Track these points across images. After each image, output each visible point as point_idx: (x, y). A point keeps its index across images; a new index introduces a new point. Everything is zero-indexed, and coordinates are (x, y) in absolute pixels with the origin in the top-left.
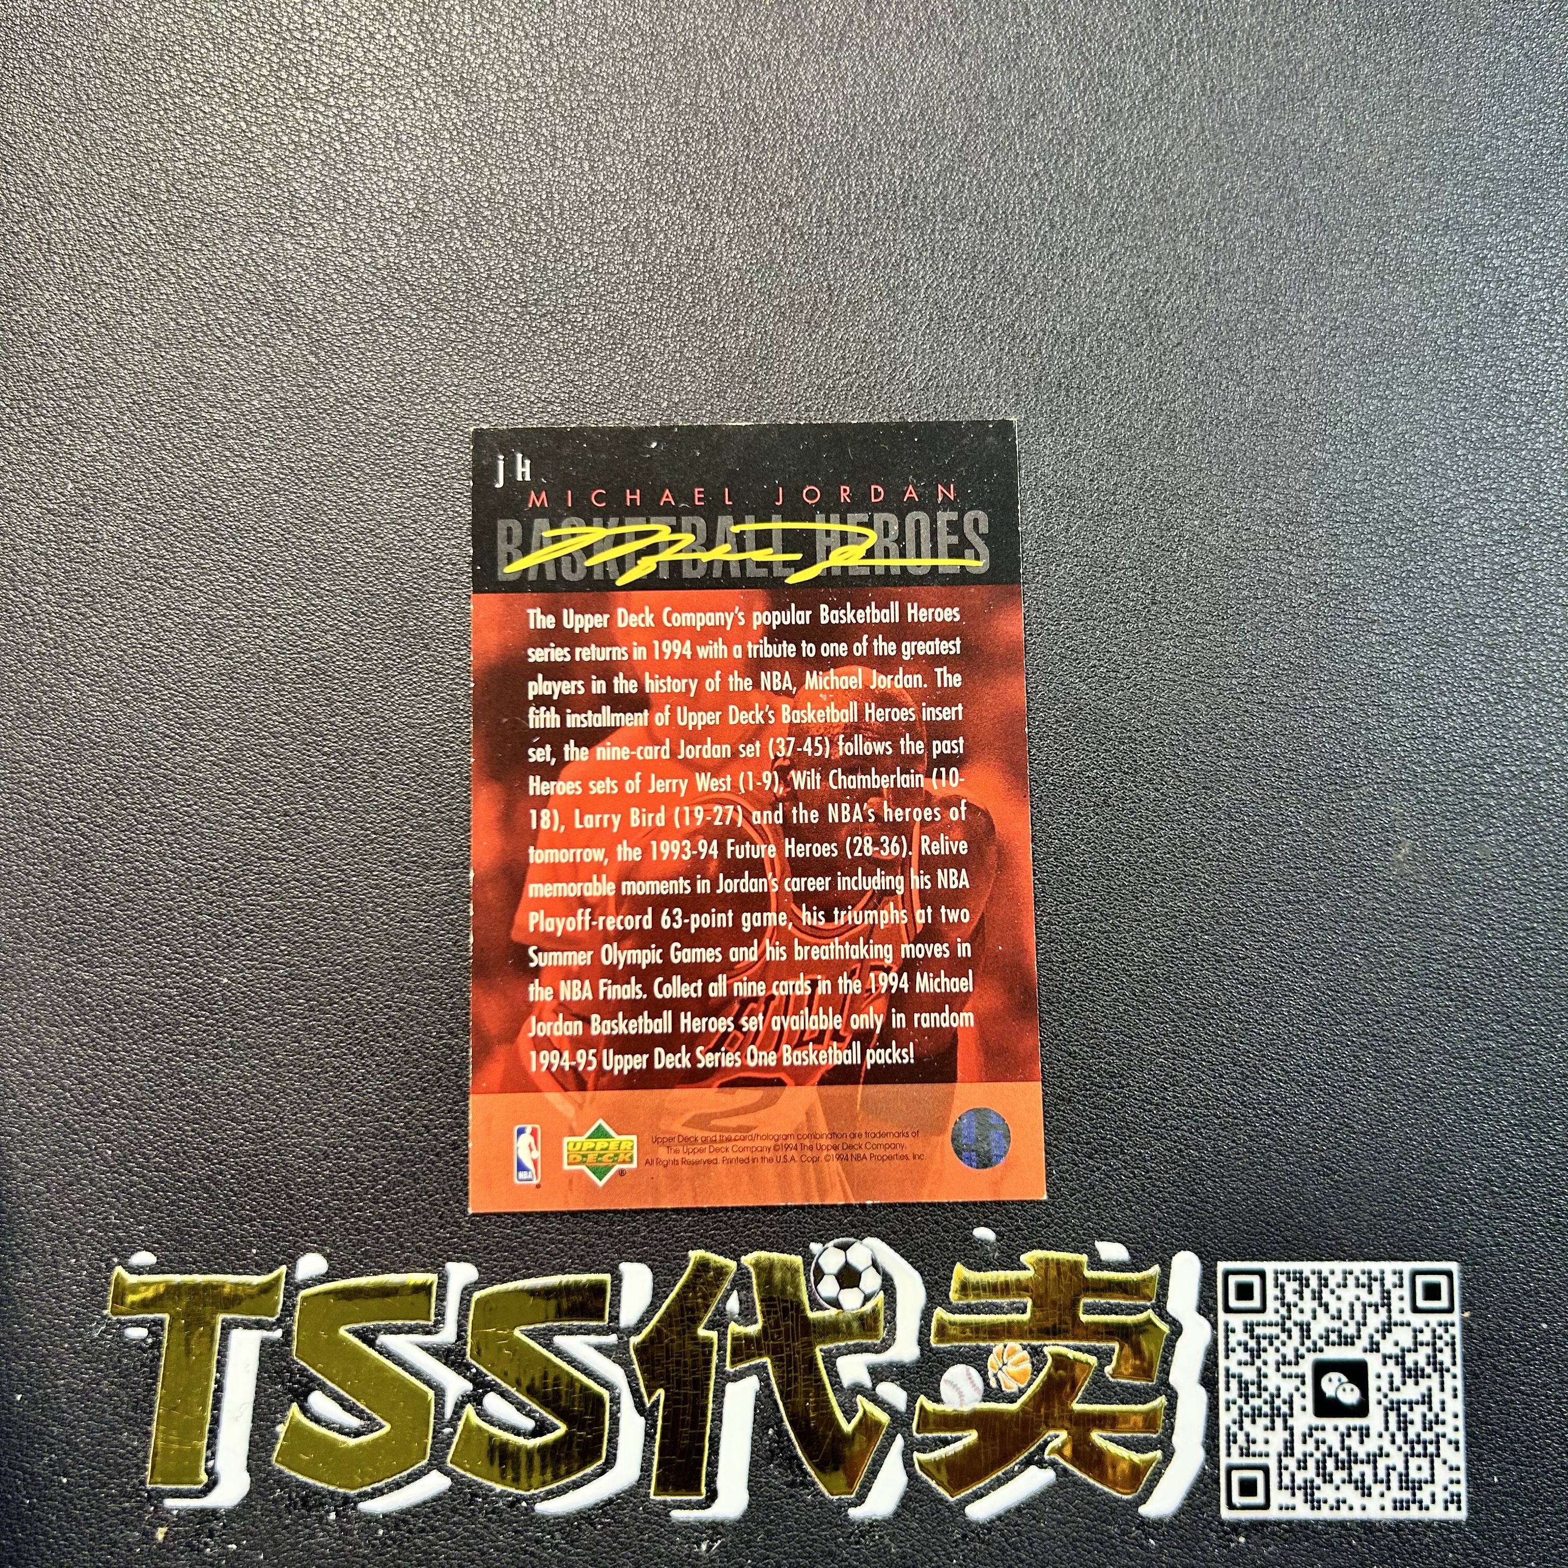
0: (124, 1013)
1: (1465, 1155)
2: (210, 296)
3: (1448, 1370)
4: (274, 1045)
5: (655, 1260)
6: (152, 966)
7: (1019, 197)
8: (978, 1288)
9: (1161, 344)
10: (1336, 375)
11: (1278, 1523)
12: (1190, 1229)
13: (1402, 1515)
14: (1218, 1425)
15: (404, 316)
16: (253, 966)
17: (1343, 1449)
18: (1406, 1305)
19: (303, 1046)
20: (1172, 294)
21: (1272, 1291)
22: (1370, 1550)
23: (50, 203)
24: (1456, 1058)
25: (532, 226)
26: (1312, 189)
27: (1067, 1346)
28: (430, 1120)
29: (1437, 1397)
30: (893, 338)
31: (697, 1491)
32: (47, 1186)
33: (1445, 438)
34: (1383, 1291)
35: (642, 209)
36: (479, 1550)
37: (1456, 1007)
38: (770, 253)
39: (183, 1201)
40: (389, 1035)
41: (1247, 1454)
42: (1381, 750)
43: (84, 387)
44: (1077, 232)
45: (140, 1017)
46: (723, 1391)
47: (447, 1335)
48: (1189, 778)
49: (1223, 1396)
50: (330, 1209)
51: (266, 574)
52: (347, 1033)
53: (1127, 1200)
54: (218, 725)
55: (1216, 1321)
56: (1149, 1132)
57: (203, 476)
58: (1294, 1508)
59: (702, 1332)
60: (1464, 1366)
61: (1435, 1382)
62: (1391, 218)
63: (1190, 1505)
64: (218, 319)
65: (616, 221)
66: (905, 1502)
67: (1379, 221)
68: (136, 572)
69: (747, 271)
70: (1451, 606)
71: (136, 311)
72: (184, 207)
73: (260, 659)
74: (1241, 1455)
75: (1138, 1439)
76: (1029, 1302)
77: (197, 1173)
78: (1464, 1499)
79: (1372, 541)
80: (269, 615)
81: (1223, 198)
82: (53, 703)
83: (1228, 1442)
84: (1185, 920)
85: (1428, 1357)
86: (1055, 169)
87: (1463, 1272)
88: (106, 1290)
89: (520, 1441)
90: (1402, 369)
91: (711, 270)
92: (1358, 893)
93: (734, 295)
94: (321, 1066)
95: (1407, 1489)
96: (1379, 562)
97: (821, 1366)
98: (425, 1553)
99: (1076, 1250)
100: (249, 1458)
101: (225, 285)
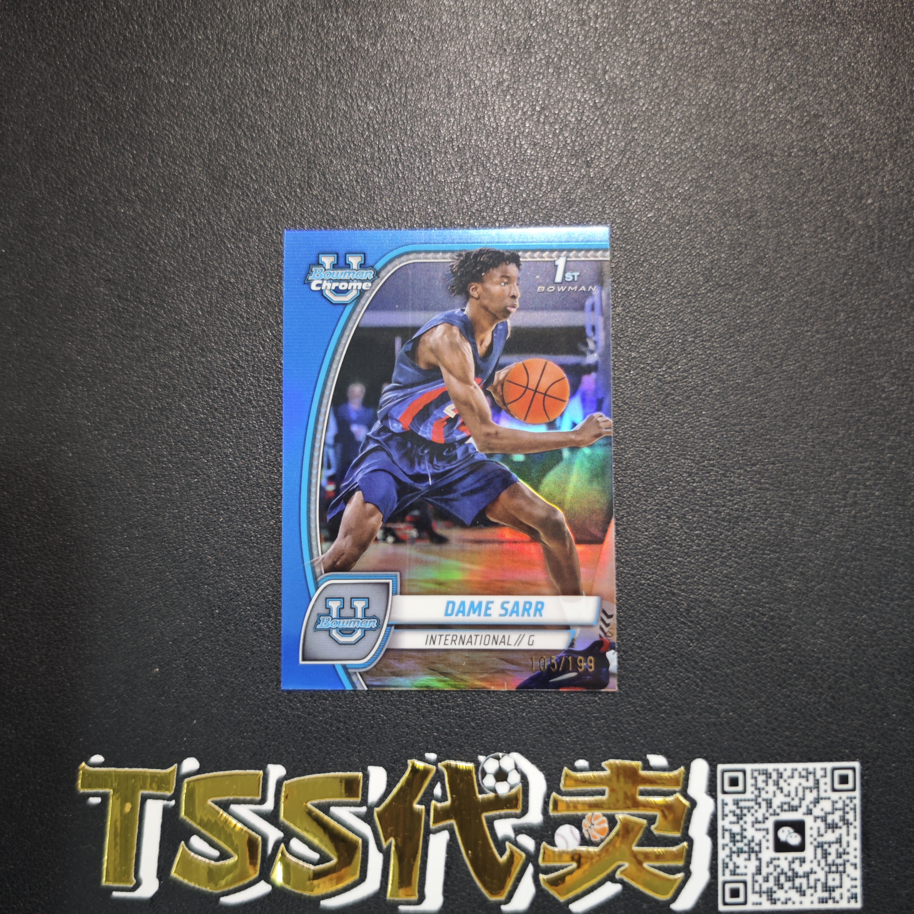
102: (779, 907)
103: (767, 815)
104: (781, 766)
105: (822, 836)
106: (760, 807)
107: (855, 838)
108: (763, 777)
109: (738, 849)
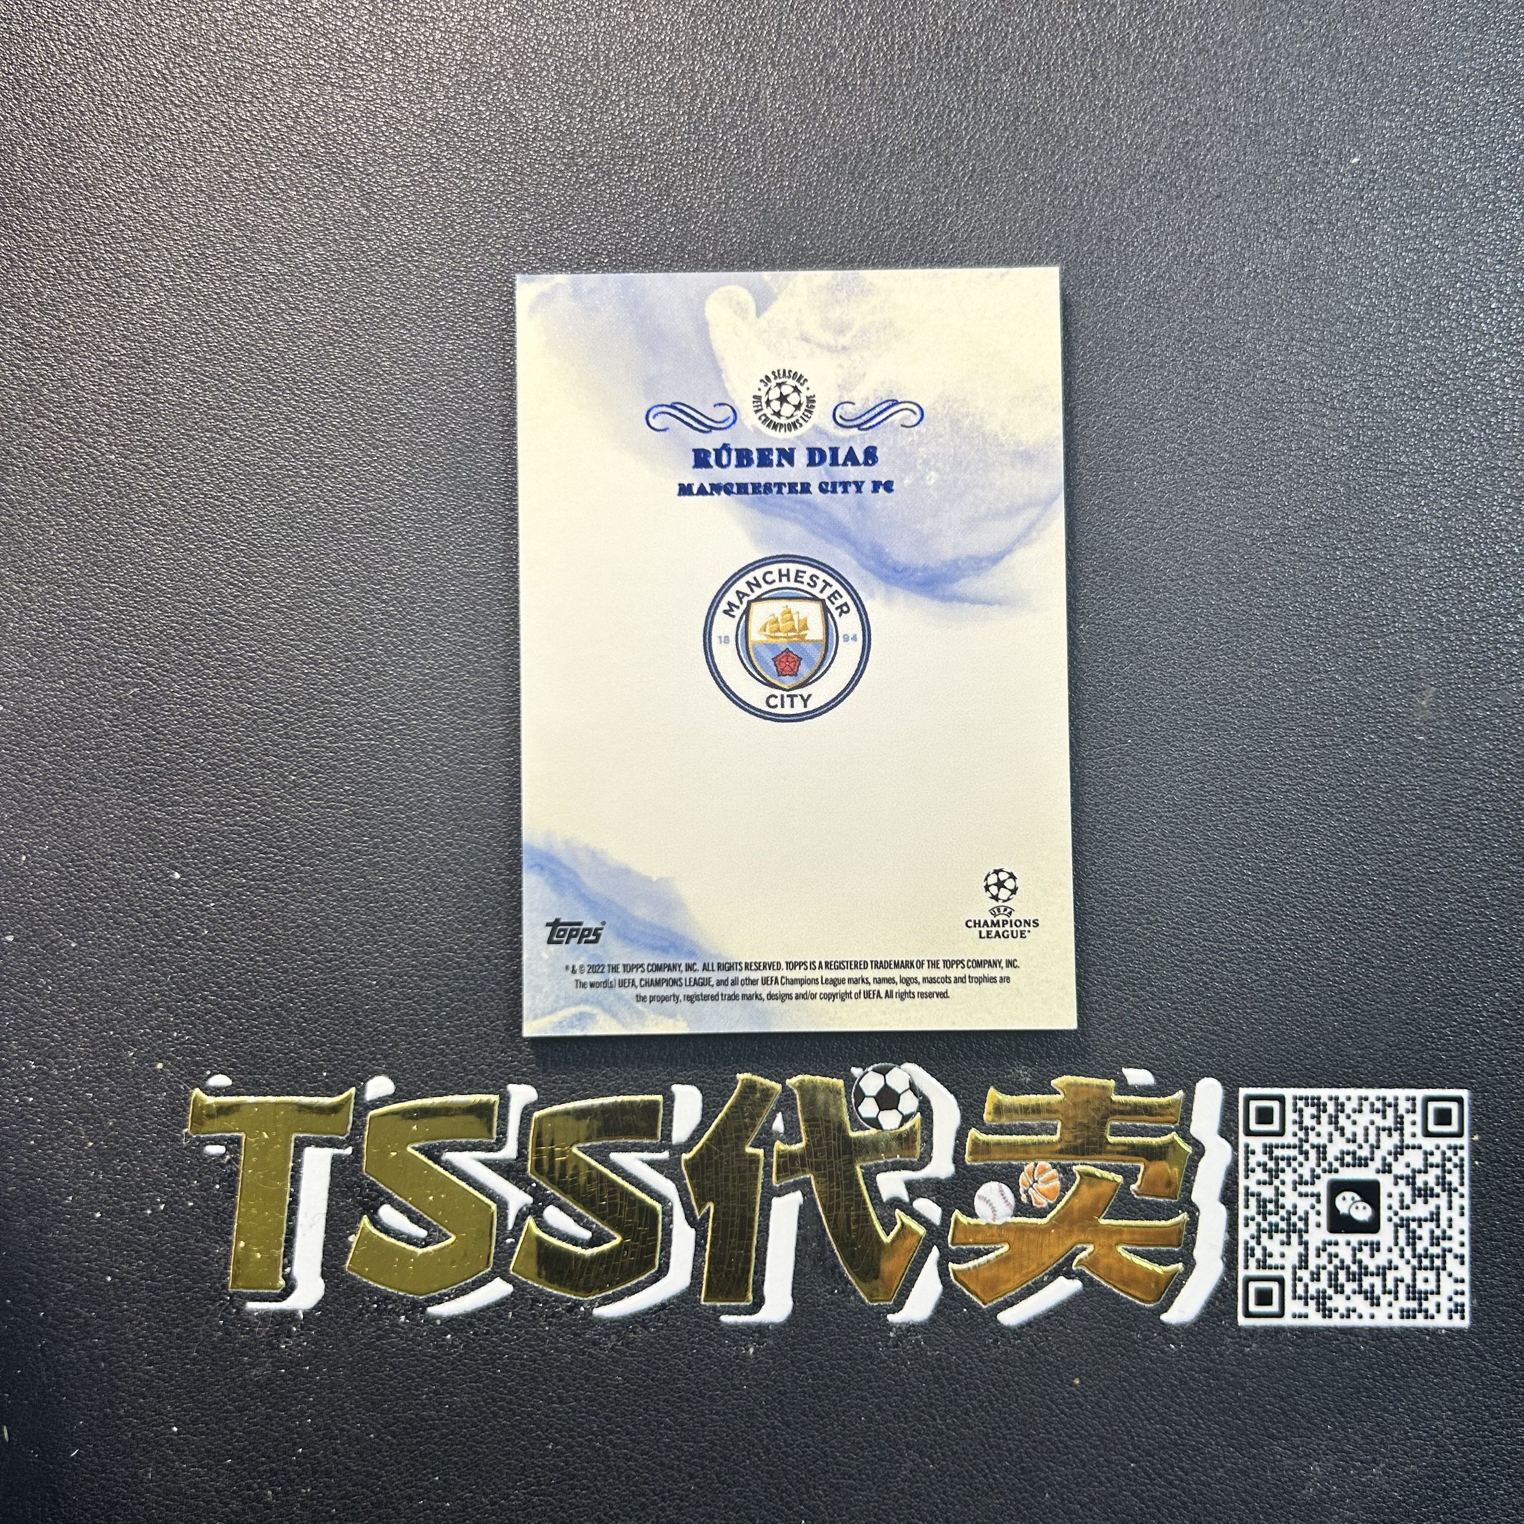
0: (196, 850)
1: (1478, 989)
2: (261, 149)
3: (1456, 1190)
4: (341, 880)
5: (704, 1082)
6: (221, 805)
7: (1061, 48)
8: (1012, 1110)
9: (1200, 196)
10: (1374, 227)
11: (1292, 1330)
12: (1214, 1056)
13: (1408, 1323)
14: (1237, 1240)
15: (453, 169)
16: (319, 805)
17: (1354, 1263)
18: (1418, 1129)
19: (369, 881)
20: (1212, 146)
21: (1291, 1116)
22: (1378, 1356)
23: (101, 54)
24: (1472, 897)
25: (579, 78)
26: (1355, 38)
27: (1095, 1166)
28: (491, 951)
29: (1444, 1215)
30: (936, 189)
31: (744, 1298)
32: (126, 1013)
33: (1480, 291)
34: (1396, 1116)
35: (688, 61)
36: (540, 1351)
37: (1474, 848)
38: (815, 103)
39: (256, 1027)
40: (450, 871)
41: (1264, 1268)
42: (1407, 600)
43: (142, 241)
44: (1118, 82)
45: (211, 854)
46: (770, 1205)
47: (510, 1151)
48: (1222, 627)
49: (1242, 1213)
50: (396, 1034)
51: (323, 425)
52: (410, 869)
53: (1154, 1030)
54: (279, 573)
55: (1237, 1143)
56: (1176, 965)
57: (260, 329)
58: (1306, 1316)
59: (749, 1150)
60: (1471, 1186)
61: (1443, 1201)
62: (1432, 68)
63: (1208, 1313)
64: (270, 171)
65: (661, 72)
66: (940, 1308)
67: (1421, 70)
68: (196, 423)
69: (791, 122)
70: (1480, 459)
71: (190, 164)
72: (234, 58)
73: (319, 508)
74: (1258, 1267)
75: (1160, 1252)
76: (1059, 1126)
77: (268, 1001)
78: (1467, 1309)
79: (1404, 394)
80: (326, 465)
81: (1266, 48)
82: (120, 552)
83: (1246, 1255)
84: (1214, 764)
85: (1437, 1178)
86: (1097, 19)
87: (1473, 1099)
88: (185, 1110)
89: (578, 1250)
90: (1440, 221)
91: (756, 121)
92: (1382, 738)
93: (778, 146)
94: (386, 900)
95: (1414, 1299)
96: (1410, 415)
97: (862, 1182)
98: (490, 1353)
99: (1105, 1077)
100: (323, 1265)
101: (276, 137)
102: (1336, 1321)
103: (1318, 1171)
104: (1342, 1093)
105: (1408, 1208)
106: (1307, 1159)
107: (1462, 1214)
108: (1313, 1110)
109: (1270, 1224)
